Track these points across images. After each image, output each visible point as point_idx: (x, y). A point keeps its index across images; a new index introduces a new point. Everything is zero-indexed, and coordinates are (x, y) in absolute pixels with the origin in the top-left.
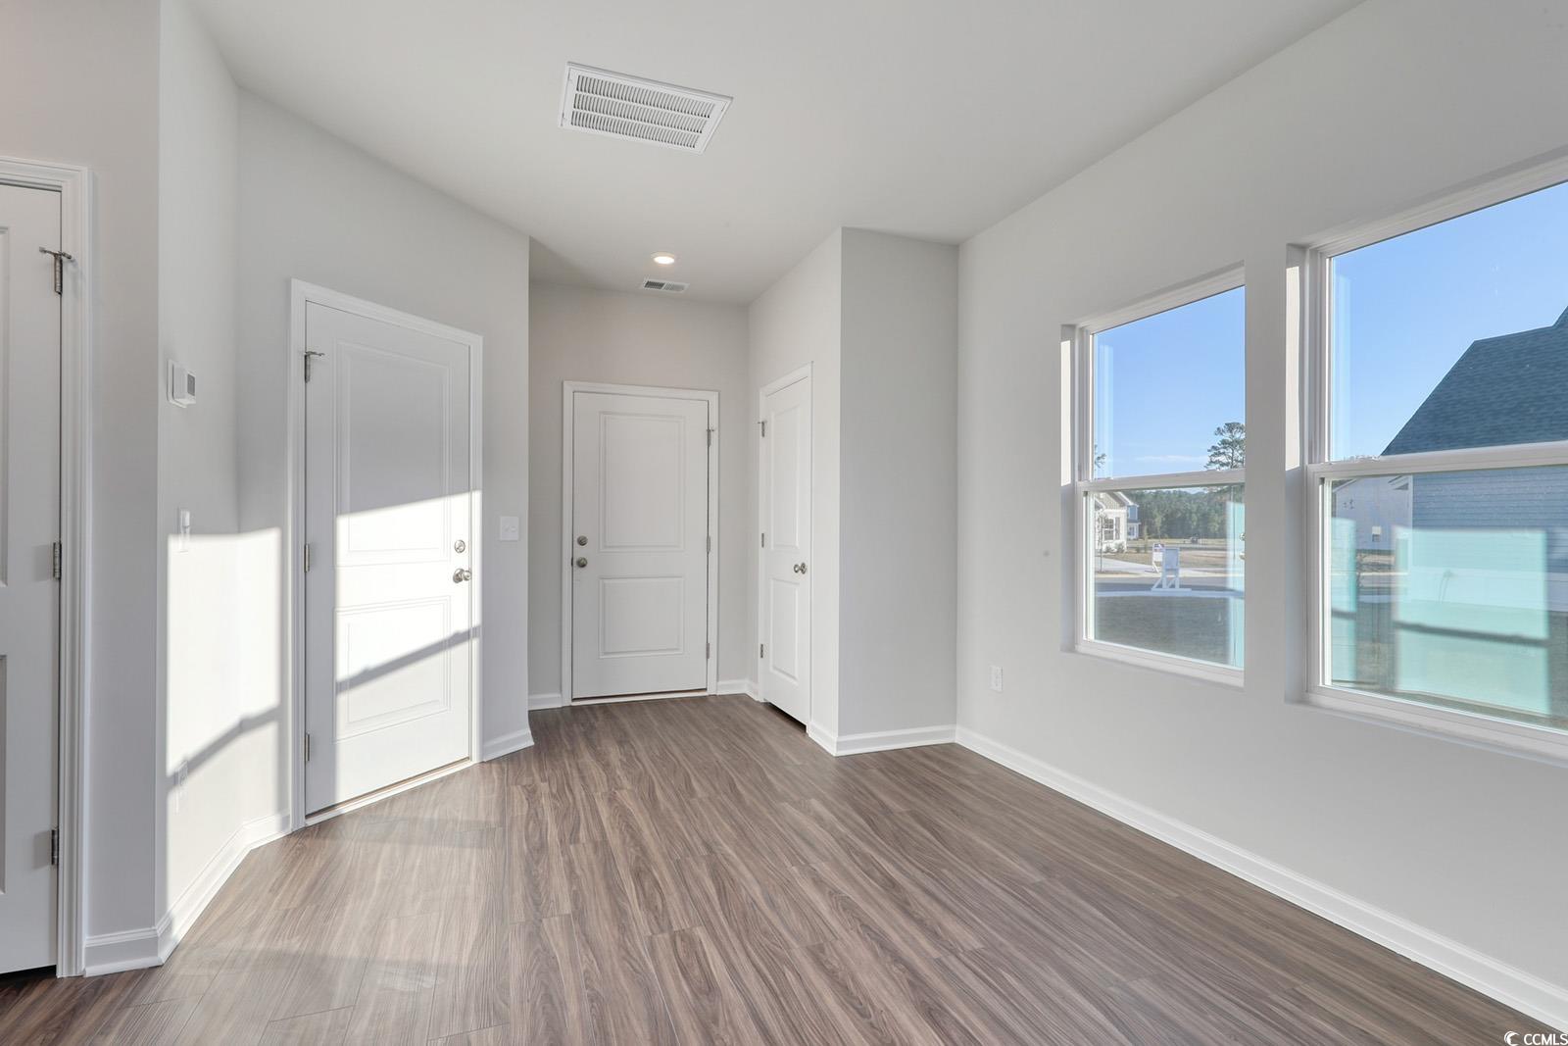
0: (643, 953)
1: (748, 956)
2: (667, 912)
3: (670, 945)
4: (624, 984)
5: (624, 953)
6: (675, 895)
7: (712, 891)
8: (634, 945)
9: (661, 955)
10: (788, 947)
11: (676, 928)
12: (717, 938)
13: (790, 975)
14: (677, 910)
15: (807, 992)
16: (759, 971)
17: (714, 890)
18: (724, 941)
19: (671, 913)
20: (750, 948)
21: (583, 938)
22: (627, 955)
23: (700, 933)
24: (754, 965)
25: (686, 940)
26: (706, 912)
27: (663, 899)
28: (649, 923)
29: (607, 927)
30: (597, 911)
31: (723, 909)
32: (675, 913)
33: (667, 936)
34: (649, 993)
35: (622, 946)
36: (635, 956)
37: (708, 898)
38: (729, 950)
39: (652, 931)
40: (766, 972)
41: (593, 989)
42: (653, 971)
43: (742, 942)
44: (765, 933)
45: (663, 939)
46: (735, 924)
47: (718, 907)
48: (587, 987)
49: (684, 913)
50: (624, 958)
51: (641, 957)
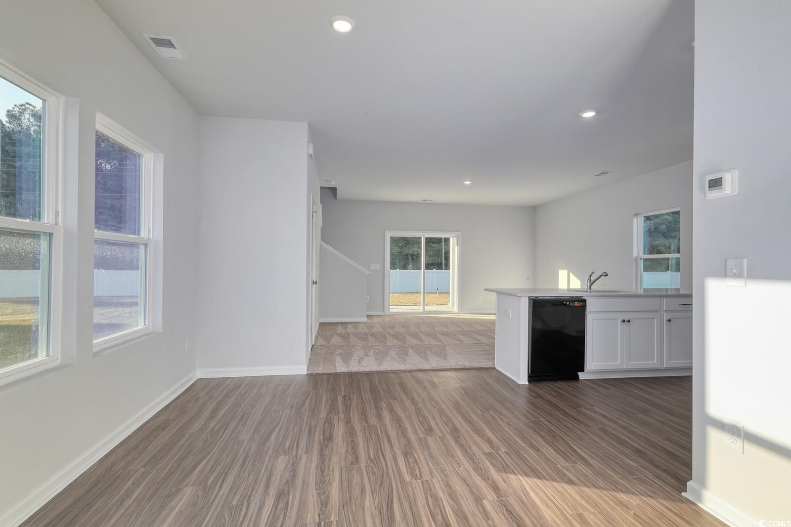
0: (435, 471)
1: (386, 464)
2: (425, 493)
3: (423, 474)
4: (442, 460)
5: (444, 472)
6: (420, 505)
7: (396, 505)
8: (440, 476)
9: (427, 469)
10: (366, 466)
11: (420, 481)
12: (399, 474)
13: (372, 455)
14: (419, 493)
15: (368, 448)
16: (384, 458)
17: (394, 505)
18: (396, 472)
19: (422, 492)
20: (384, 467)
21: (468, 484)
22: (443, 471)
23: (407, 478)
24: (385, 460)
25: (414, 475)
26: (402, 490)
27: (428, 503)
28: (435, 487)
29: (457, 488)
30: (467, 499)
31: (392, 490)
32: (420, 491)
33: (424, 479)
34: (431, 455)
35: (446, 476)
36: (439, 470)
37: (399, 498)
38: (394, 468)
39: (432, 481)
40: (381, 457)
41: (454, 460)
42: (430, 463)
43: (387, 470)
44: (374, 473)
45: (427, 477)
46: (388, 480)
47: (395, 492)
48: (457, 461)
49: (415, 490)
50: (444, 470)
51: (436, 469)
